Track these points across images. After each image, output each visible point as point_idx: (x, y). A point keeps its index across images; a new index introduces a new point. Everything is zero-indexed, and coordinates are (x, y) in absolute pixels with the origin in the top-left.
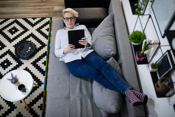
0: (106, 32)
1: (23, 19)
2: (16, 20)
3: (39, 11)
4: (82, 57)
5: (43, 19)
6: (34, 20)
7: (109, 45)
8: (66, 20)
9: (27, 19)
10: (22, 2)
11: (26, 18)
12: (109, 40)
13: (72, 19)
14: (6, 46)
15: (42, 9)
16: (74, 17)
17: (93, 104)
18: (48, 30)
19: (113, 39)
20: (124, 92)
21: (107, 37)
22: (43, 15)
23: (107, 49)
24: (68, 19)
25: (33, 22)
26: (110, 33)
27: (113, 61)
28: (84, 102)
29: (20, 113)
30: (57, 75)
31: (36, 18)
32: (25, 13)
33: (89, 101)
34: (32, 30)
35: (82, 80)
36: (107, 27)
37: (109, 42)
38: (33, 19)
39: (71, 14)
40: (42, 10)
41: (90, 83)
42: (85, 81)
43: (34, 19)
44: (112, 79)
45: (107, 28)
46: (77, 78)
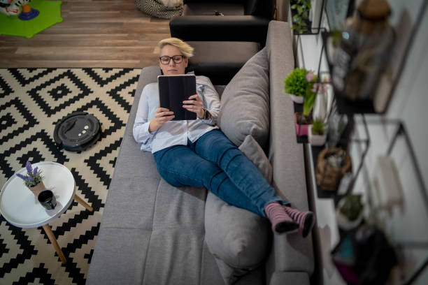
0: (248, 86)
1: (83, 69)
2: (69, 71)
3: (121, 55)
4: (188, 140)
5: (127, 70)
6: (107, 72)
7: (249, 112)
8: (165, 62)
9: (93, 70)
10: (89, 37)
11: (91, 69)
12: (252, 102)
13: (178, 59)
14: (38, 123)
15: (128, 51)
17: (202, 247)
18: (133, 93)
19: (261, 100)
20: (262, 209)
21: (249, 96)
22: (128, 63)
23: (243, 119)
24: (168, 59)
25: (104, 76)
26: (256, 88)
27: (250, 143)
28: (181, 242)
29: (42, 265)
30: (129, 179)
31: (111, 69)
32: (91, 58)
33: (194, 241)
34: (100, 93)
35: (186, 195)
36: (252, 75)
37: (252, 106)
38: (104, 71)
39: (175, 49)
40: (128, 54)
41: (202, 202)
42: (191, 196)
43: (107, 70)
44: (242, 180)
45: (250, 77)
46: (175, 188)
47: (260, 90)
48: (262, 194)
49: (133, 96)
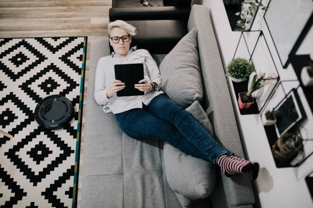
0: (185, 61)
1: (36, 38)
2: (23, 40)
3: (65, 25)
4: (143, 104)
5: (72, 39)
6: (56, 40)
7: (190, 83)
8: (115, 41)
9: (44, 39)
10: (33, 10)
11: (42, 38)
12: (191, 74)
13: (126, 39)
14: (6, 87)
15: (69, 22)
16: (129, 36)
17: (164, 186)
18: (80, 58)
19: (196, 72)
21: (187, 69)
22: (72, 33)
23: (187, 89)
24: (118, 38)
25: (55, 44)
26: (192, 62)
27: (197, 107)
28: (147, 182)
30: (99, 135)
31: (59, 38)
32: (40, 29)
33: (156, 180)
34: (53, 58)
35: (145, 144)
36: (187, 52)
37: (191, 77)
38: (54, 40)
39: (123, 31)
40: (70, 25)
41: (157, 149)
42: (148, 145)
43: (56, 39)
45: (185, 53)
46: (135, 140)
47: (194, 63)
48: (212, 148)
49: (81, 60)
